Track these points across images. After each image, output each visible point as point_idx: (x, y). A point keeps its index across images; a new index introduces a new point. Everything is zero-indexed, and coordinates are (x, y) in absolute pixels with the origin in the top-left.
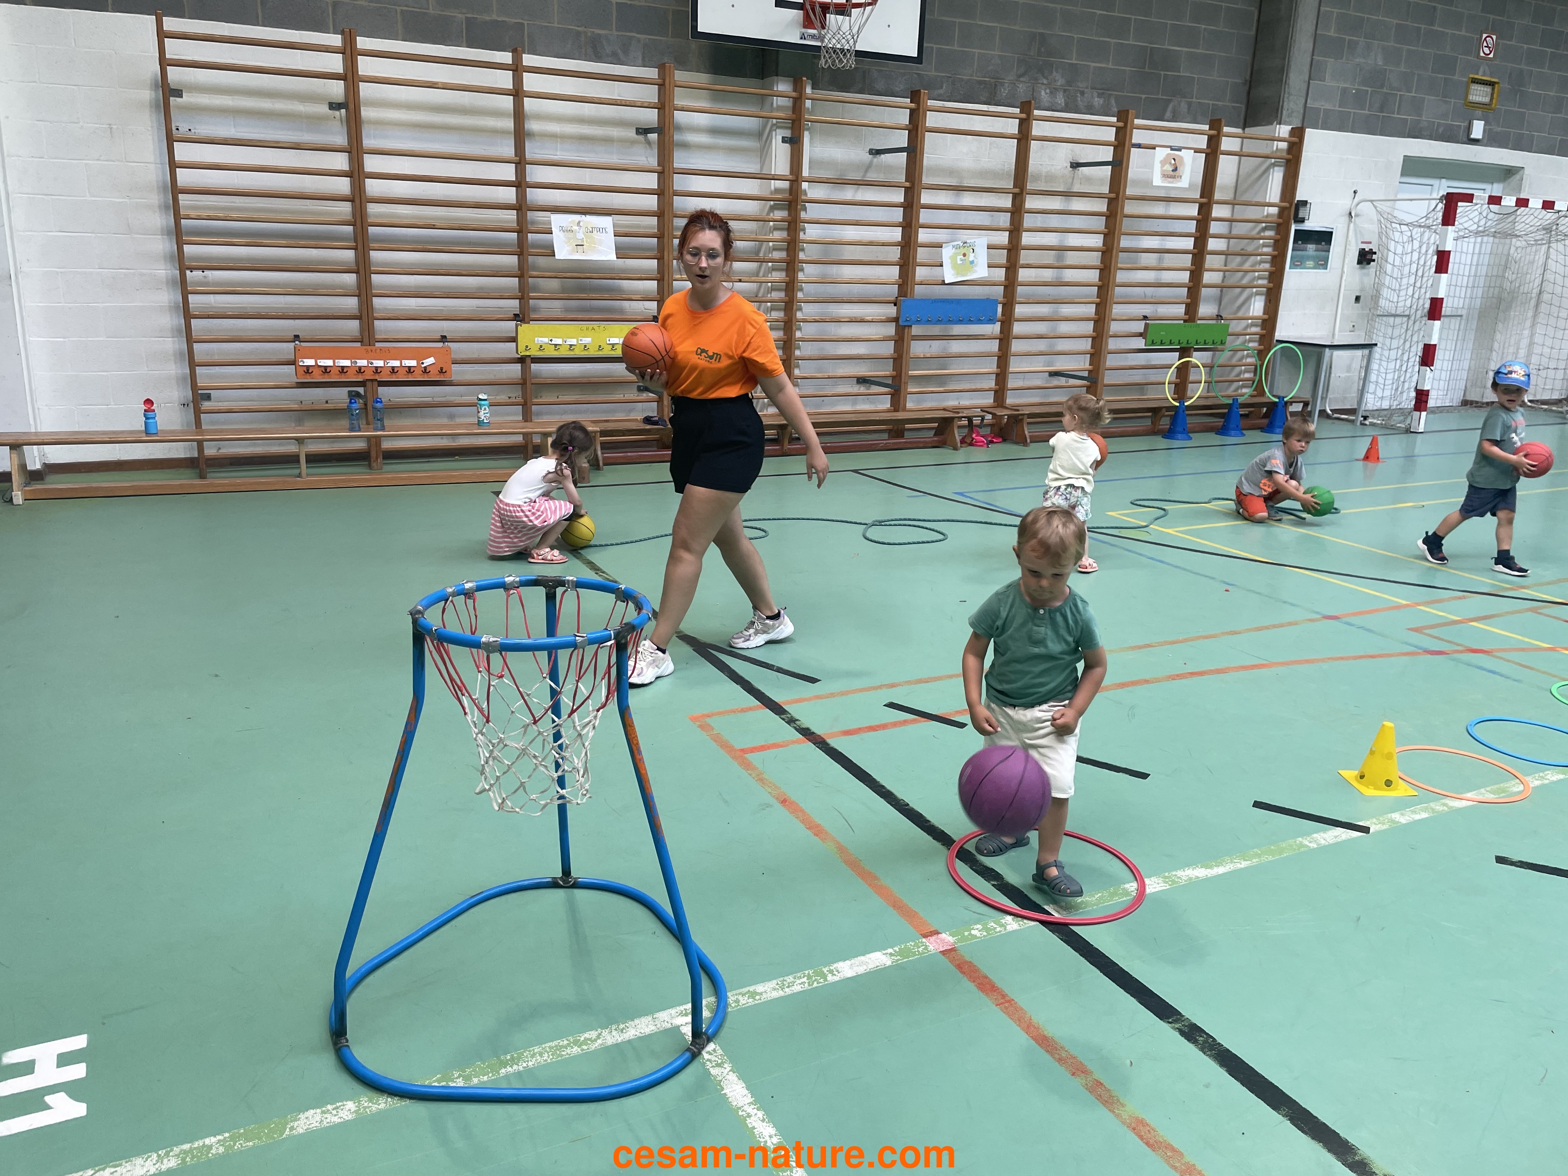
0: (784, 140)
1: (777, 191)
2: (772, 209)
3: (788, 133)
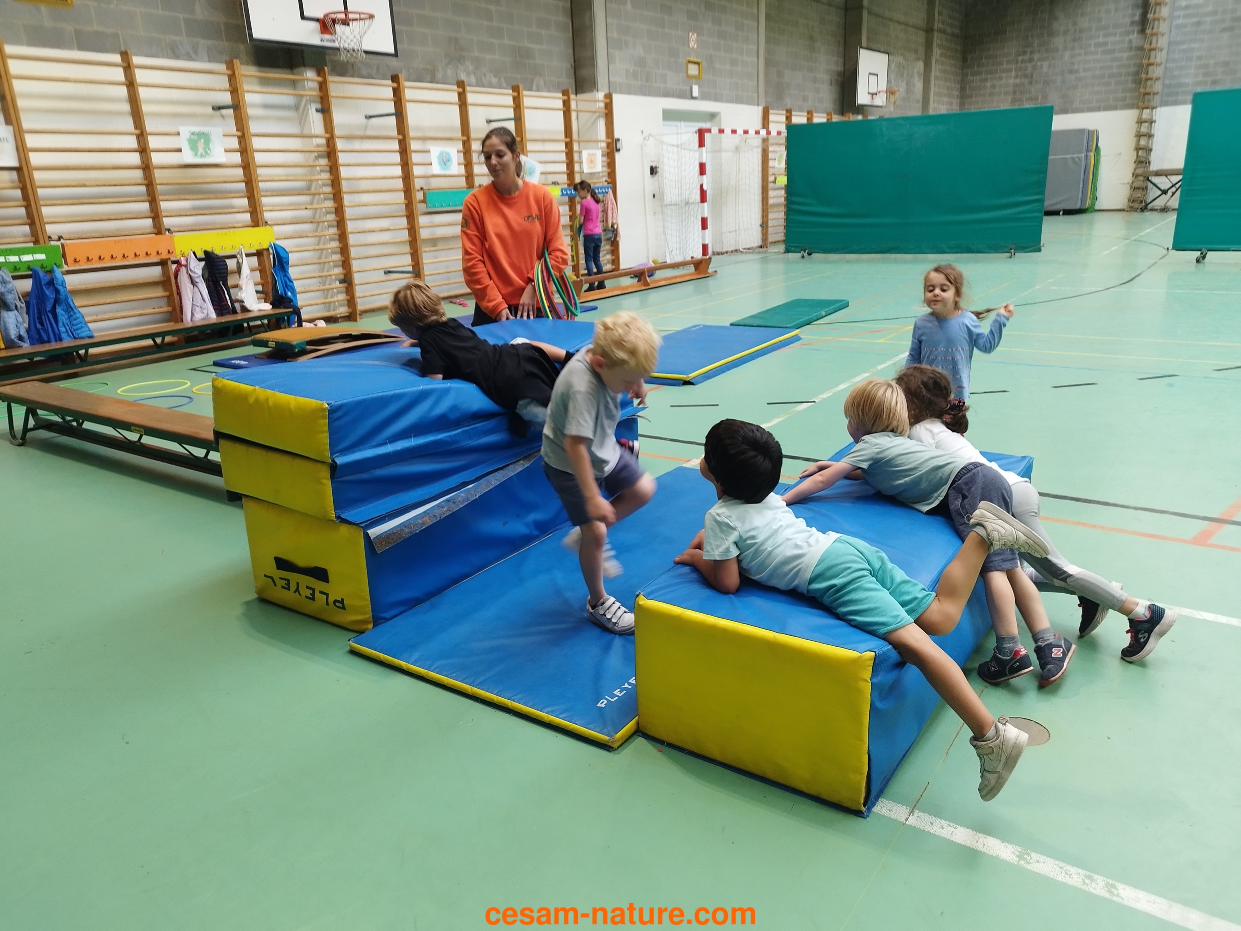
0: (317, 111)
1: (318, 146)
2: (317, 158)
3: (319, 106)
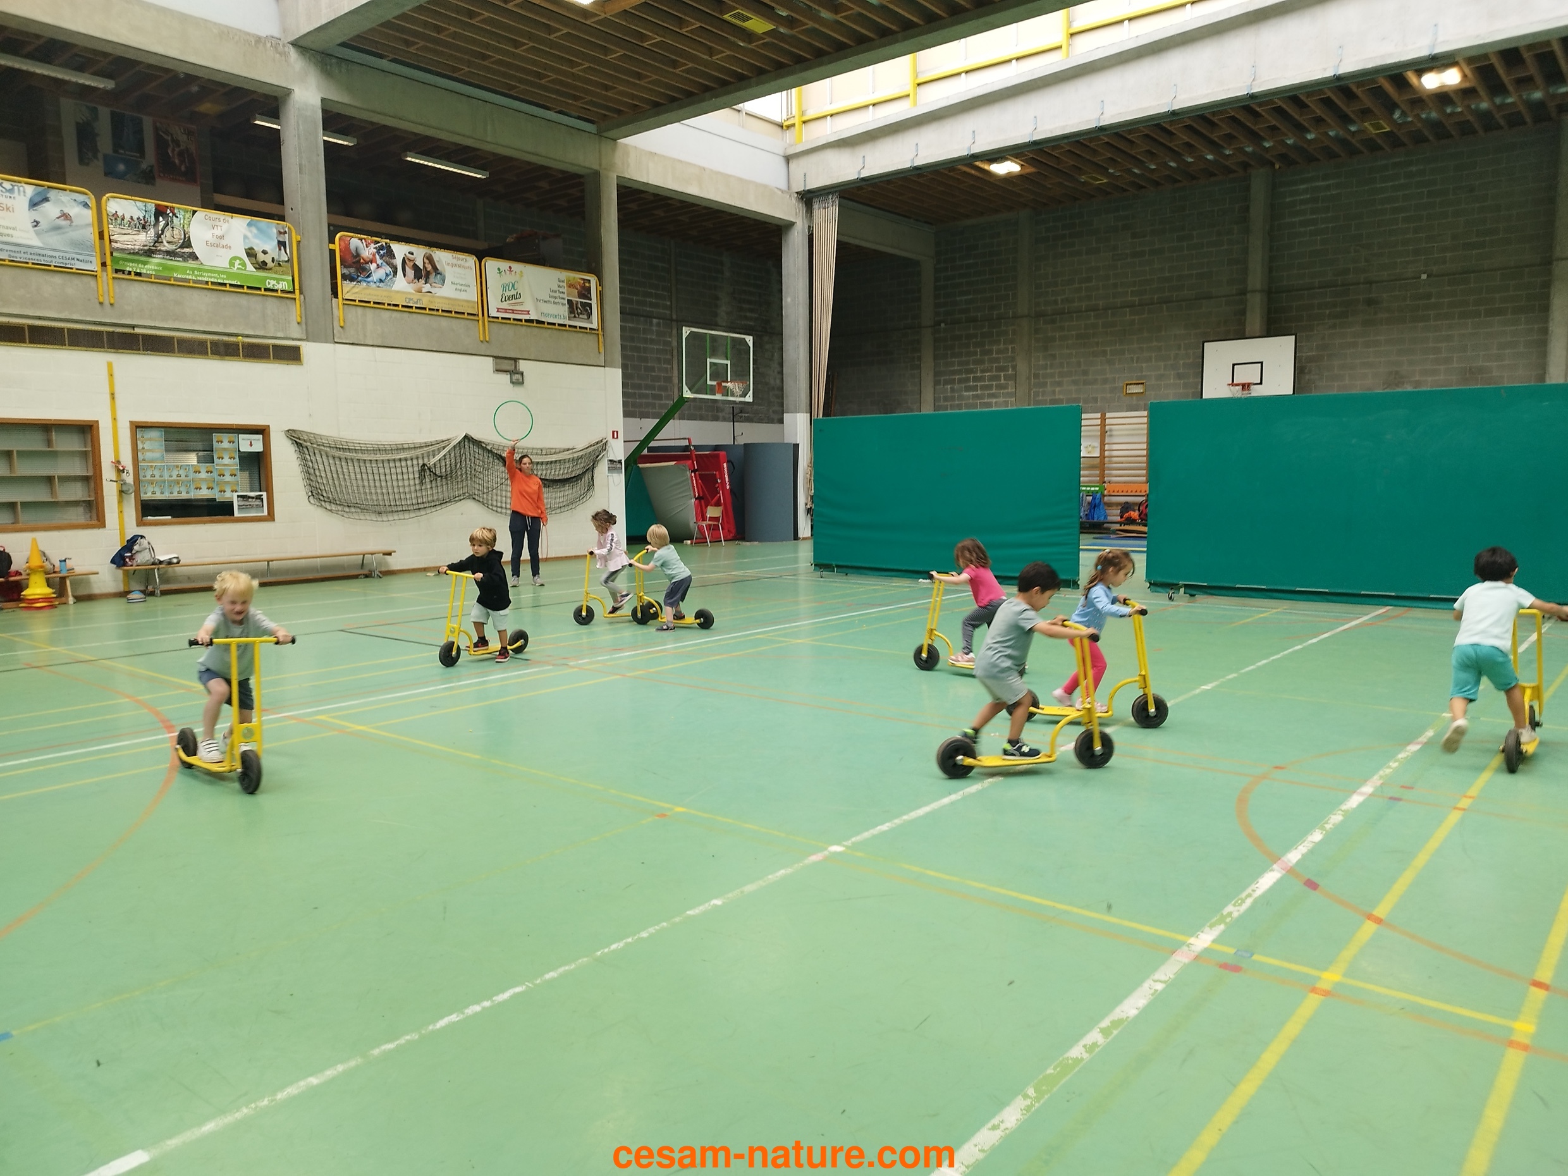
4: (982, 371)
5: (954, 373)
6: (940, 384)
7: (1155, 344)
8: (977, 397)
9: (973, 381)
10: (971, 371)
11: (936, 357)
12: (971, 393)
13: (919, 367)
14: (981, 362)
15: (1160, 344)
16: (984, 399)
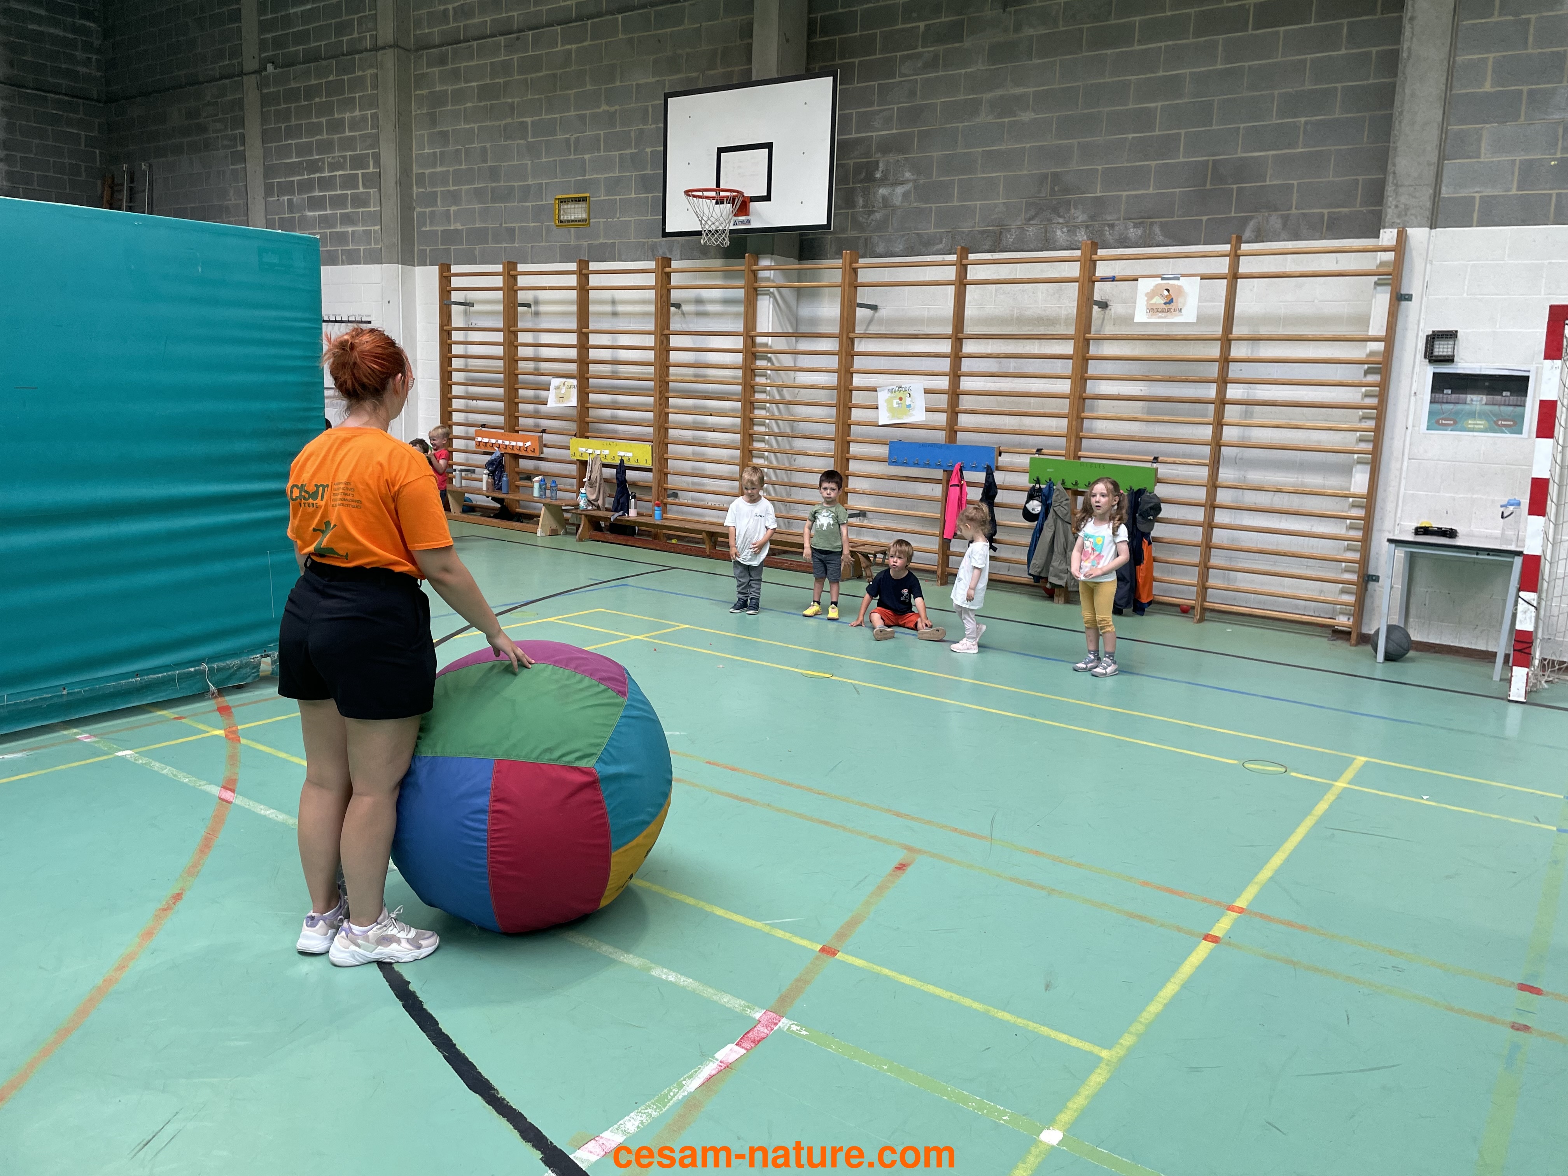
4: (333, 167)
5: (293, 169)
6: (272, 195)
7: (605, 107)
8: (325, 221)
9: (320, 190)
10: (314, 167)
11: (266, 136)
12: (317, 213)
13: (241, 158)
14: (326, 147)
15: (612, 109)
16: (334, 226)
